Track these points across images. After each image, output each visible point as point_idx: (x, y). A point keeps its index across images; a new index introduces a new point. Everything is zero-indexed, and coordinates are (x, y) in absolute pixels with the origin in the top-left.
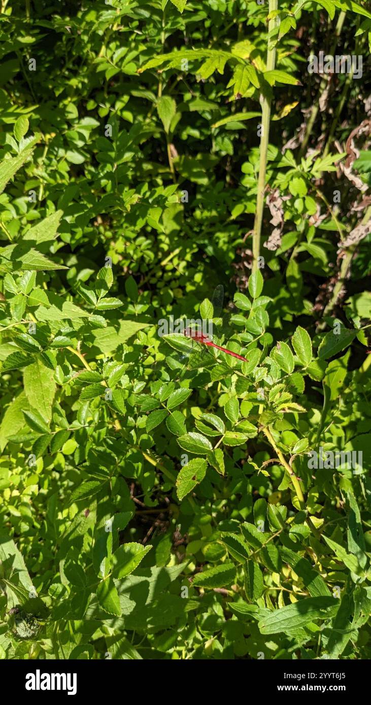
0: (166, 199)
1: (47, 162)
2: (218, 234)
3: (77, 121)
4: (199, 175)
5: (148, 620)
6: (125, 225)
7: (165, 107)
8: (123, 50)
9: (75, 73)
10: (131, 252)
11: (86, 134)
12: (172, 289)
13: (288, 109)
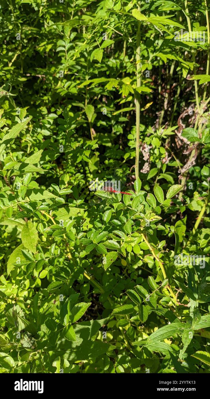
0: (92, 146)
1: (32, 135)
2: (117, 170)
3: (47, 115)
4: (107, 142)
5: (89, 355)
6: (70, 167)
7: (89, 109)
8: (69, 83)
9: (45, 95)
10: (73, 181)
11: (52, 121)
12: (95, 200)
13: (148, 105)
